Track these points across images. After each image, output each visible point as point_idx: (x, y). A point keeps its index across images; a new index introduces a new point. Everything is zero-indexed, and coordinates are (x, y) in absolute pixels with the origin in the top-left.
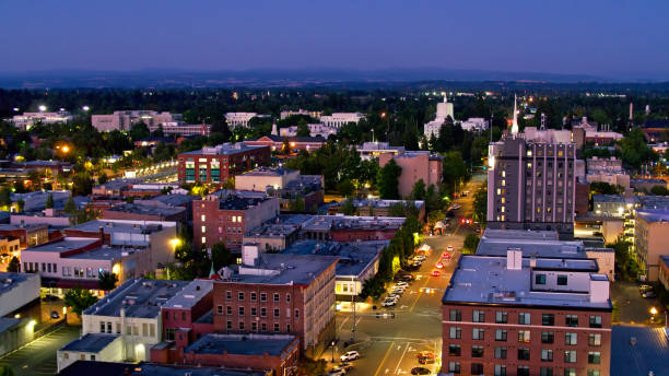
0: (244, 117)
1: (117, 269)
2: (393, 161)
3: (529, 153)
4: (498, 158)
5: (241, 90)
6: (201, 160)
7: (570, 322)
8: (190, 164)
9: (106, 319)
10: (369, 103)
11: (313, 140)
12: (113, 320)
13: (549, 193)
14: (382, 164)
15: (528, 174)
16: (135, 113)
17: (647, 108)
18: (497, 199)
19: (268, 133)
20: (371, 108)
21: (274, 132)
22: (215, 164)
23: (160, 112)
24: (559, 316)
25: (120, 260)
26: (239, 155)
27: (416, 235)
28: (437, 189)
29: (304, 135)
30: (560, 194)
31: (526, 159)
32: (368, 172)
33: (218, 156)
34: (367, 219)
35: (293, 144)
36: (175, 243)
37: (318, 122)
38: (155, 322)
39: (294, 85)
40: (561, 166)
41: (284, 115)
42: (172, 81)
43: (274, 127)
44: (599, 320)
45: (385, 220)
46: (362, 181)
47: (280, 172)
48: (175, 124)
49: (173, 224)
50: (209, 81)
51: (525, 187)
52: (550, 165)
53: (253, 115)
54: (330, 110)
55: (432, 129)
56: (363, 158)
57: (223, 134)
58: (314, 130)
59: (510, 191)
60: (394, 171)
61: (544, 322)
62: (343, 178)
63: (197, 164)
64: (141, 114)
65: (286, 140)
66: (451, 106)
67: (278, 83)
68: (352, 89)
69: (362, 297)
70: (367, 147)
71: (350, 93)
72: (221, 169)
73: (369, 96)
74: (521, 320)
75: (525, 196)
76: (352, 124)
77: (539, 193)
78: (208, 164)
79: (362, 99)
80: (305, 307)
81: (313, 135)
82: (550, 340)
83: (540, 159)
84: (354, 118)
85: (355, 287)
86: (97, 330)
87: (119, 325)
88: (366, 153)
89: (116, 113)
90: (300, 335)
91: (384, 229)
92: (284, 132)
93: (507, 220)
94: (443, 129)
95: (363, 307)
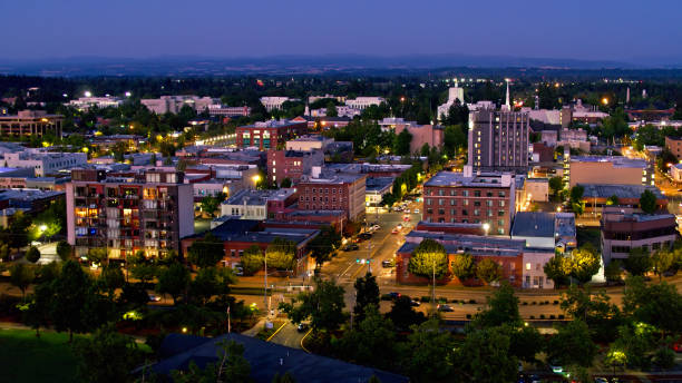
0: (277, 101)
1: (225, 190)
2: (405, 130)
3: (497, 119)
4: (476, 122)
5: (263, 77)
6: (255, 132)
7: (489, 195)
8: (246, 135)
9: (235, 207)
10: (389, 88)
11: (340, 119)
12: (239, 207)
13: (511, 146)
14: (397, 133)
15: (496, 133)
16: (179, 98)
17: (644, 92)
18: (475, 150)
19: (301, 114)
20: (391, 93)
21: (307, 113)
22: (266, 135)
23: (201, 97)
24: (483, 192)
25: (227, 185)
26: (285, 128)
27: (419, 175)
28: (438, 150)
29: (332, 115)
30: (517, 147)
31: (495, 123)
32: (386, 140)
33: (268, 129)
34: (386, 167)
35: (323, 123)
36: (257, 179)
37: (344, 105)
38: (264, 207)
39: (315, 72)
40: (518, 127)
41: (312, 99)
42: (191, 69)
43: (307, 108)
44: (503, 193)
45: (398, 166)
46: (383, 147)
47: (320, 139)
48: (219, 107)
49: (255, 166)
50: (228, 68)
51: (494, 142)
52: (511, 127)
53: (285, 99)
54: (353, 94)
55: (443, 110)
56: (383, 129)
57: (263, 114)
58: (341, 111)
59: (483, 145)
60: (406, 137)
61: (476, 195)
62: (368, 144)
63: (252, 135)
64: (184, 99)
65: (318, 120)
66: (461, 90)
67: (299, 70)
68: (373, 76)
69: (382, 204)
70: (386, 121)
71: (371, 80)
72: (271, 139)
73: (390, 83)
74: (464, 194)
75: (494, 148)
76: (373, 106)
77: (504, 146)
78: (261, 135)
79: (384, 85)
80: (350, 196)
81: (340, 116)
82: (478, 204)
83: (504, 123)
84: (376, 101)
85: (378, 198)
86: (229, 213)
87: (243, 211)
88: (385, 126)
89: (163, 98)
90: (347, 211)
91: (397, 171)
92: (315, 113)
93: (482, 165)
94: (452, 109)
95: (381, 211)
